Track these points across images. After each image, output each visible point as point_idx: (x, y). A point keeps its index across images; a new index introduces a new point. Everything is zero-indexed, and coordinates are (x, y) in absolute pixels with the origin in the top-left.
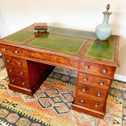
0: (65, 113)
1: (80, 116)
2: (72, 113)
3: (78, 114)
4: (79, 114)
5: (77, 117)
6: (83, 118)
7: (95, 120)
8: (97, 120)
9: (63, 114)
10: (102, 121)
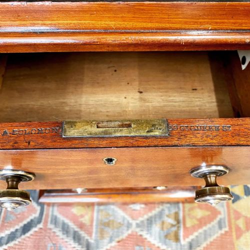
0: (26, 229)
1: (92, 221)
2: (55, 221)
3: (82, 216)
4: (90, 213)
5: (83, 233)
6: (107, 224)
7: (160, 215)
8: (167, 212)
9: (16, 242)
10: (186, 209)
